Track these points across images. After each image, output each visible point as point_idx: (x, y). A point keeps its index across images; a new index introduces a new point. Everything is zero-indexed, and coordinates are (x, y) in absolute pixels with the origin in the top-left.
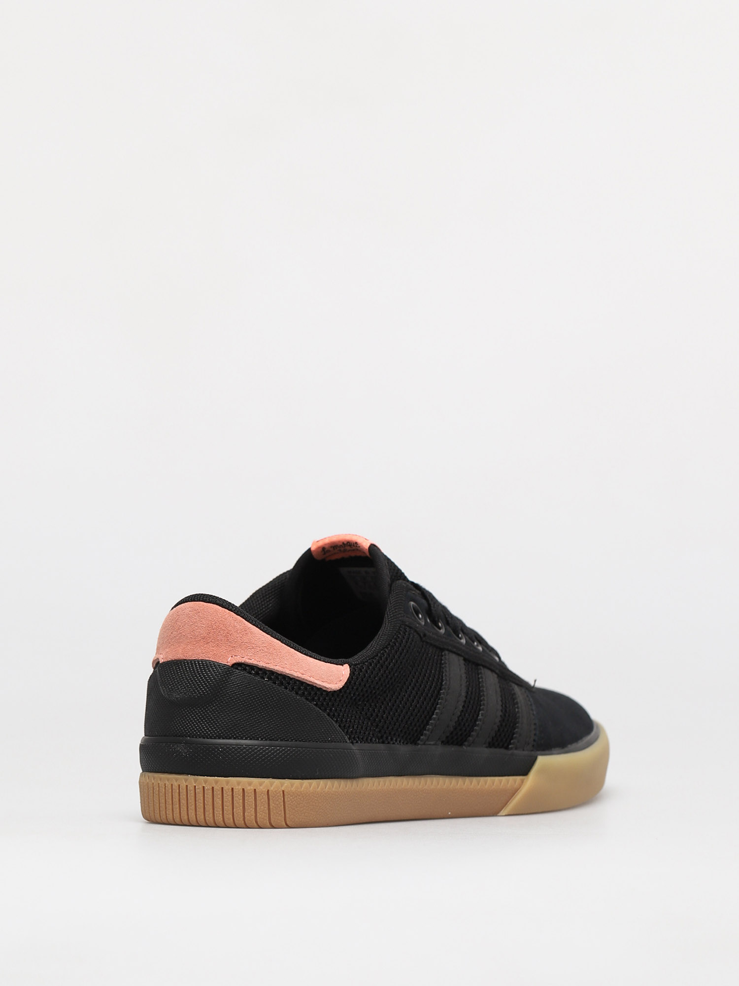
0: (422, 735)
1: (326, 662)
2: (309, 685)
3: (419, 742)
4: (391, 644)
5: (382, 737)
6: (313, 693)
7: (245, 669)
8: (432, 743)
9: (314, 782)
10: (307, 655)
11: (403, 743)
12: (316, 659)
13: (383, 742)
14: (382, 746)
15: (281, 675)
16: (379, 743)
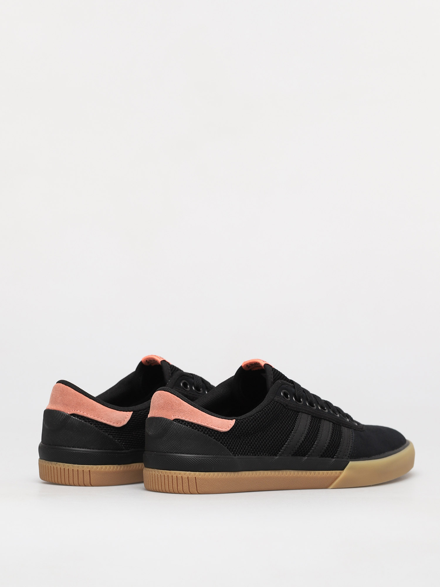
0: (280, 452)
1: (222, 419)
2: (211, 429)
3: (278, 455)
4: (263, 410)
5: (254, 453)
6: (213, 433)
7: (179, 422)
8: (286, 455)
9: (212, 473)
10: (212, 415)
11: (268, 455)
12: (217, 417)
13: (255, 455)
14: (254, 457)
15: (197, 424)
16: (253, 455)
